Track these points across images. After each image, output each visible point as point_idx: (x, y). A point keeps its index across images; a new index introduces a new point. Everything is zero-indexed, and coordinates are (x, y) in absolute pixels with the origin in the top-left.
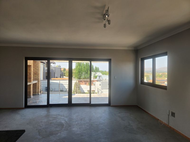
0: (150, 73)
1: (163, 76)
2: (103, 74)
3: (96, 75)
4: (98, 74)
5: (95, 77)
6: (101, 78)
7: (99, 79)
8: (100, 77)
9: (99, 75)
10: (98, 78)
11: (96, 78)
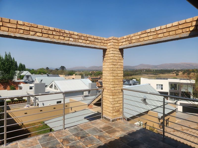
0: (81, 72)
1: (93, 74)
2: (32, 74)
3: (21, 75)
4: (25, 73)
5: (21, 77)
6: (30, 78)
7: (27, 80)
8: (28, 77)
9: (27, 74)
10: (25, 78)
11: (22, 79)
